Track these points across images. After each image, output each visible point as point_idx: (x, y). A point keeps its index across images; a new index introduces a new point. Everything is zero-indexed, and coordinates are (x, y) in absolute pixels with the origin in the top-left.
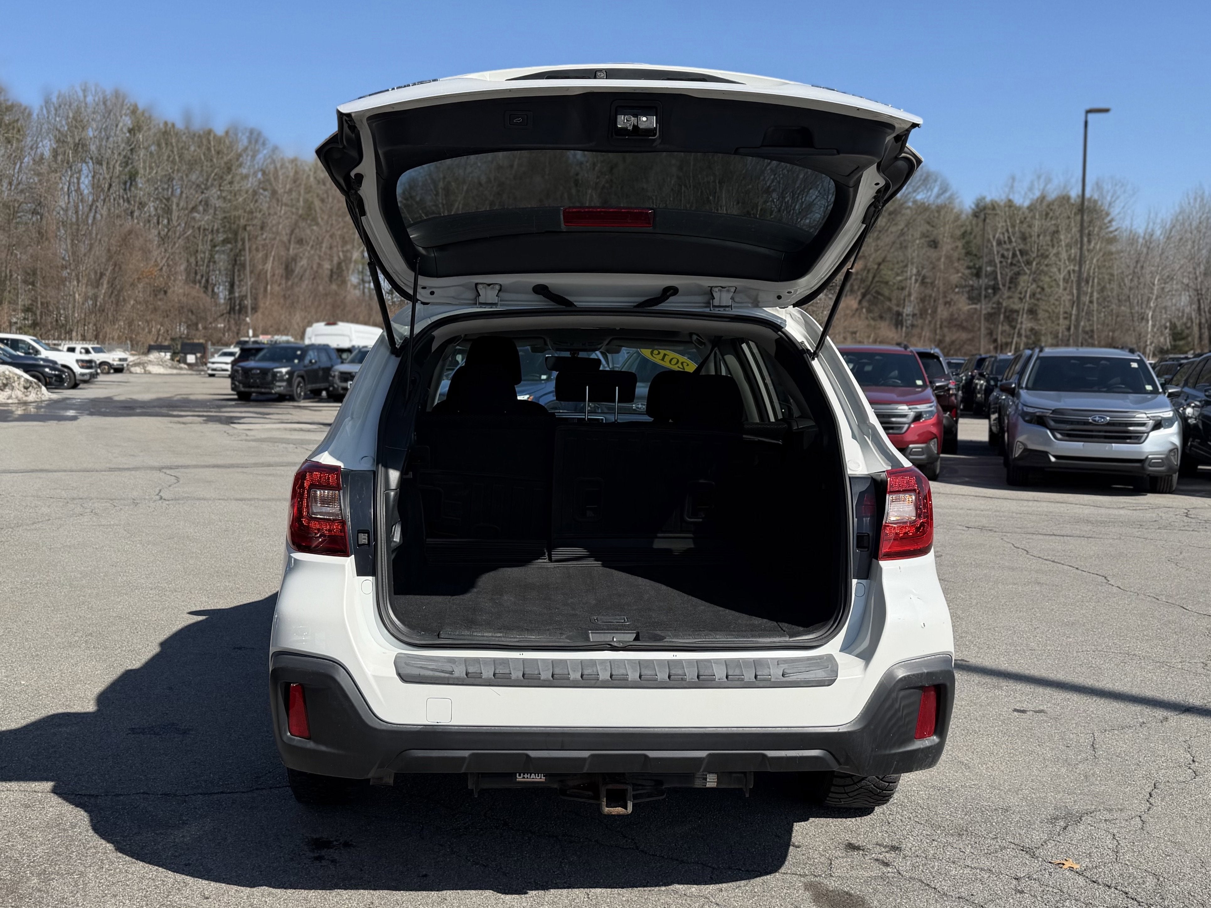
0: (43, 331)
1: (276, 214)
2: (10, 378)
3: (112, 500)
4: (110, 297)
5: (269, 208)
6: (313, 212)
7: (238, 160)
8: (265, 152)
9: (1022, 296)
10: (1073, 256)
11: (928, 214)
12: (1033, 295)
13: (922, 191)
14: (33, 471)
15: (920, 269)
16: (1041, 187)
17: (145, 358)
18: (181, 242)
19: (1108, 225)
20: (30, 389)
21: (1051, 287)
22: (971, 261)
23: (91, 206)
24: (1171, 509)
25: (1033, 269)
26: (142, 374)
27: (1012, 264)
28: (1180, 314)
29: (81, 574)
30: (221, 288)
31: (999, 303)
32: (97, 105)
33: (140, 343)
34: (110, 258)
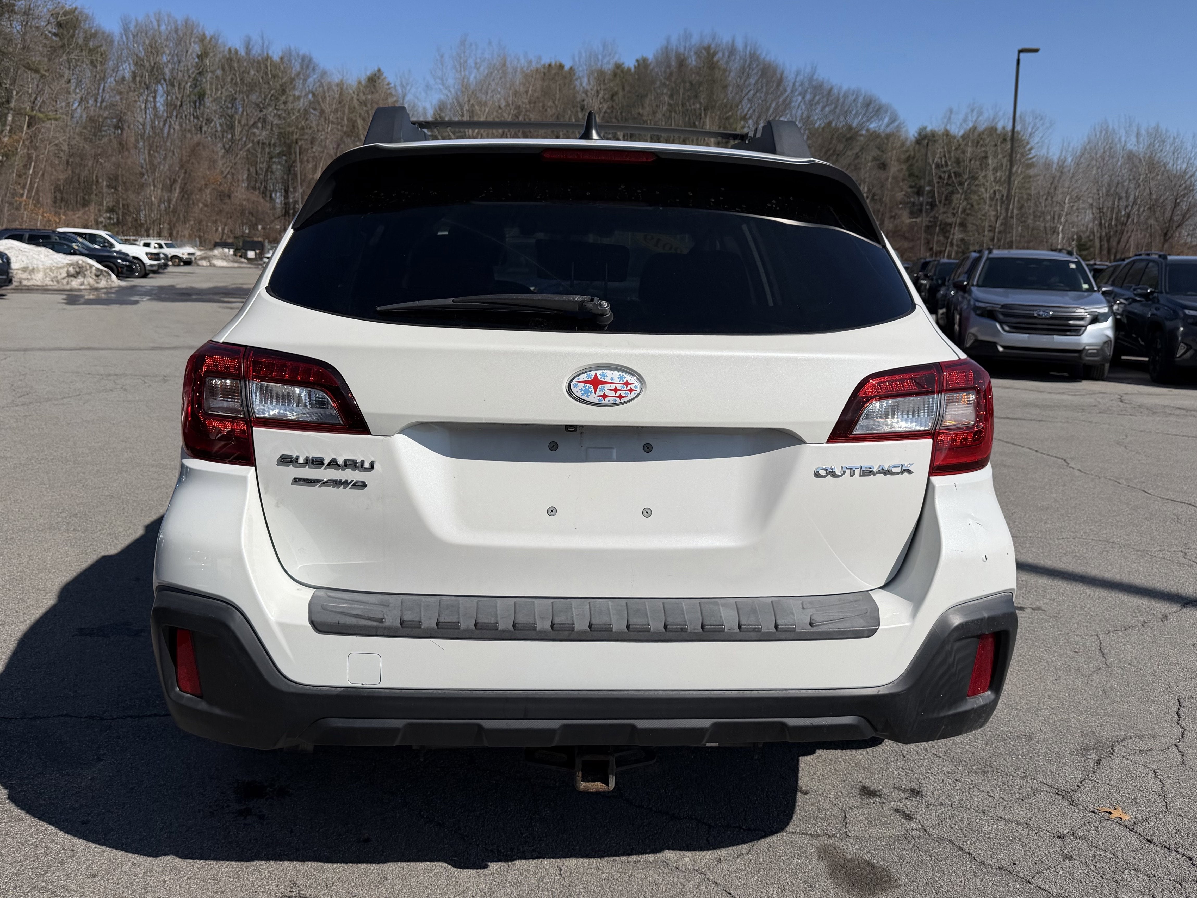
0: (125, 228)
1: (324, 130)
2: (83, 267)
3: (144, 376)
4: (181, 200)
5: (318, 125)
6: (356, 129)
7: (291, 83)
8: (315, 76)
9: (955, 211)
10: (998, 178)
11: (879, 140)
12: (964, 211)
13: (875, 120)
14: (81, 349)
15: (871, 187)
16: (974, 119)
17: (210, 253)
18: (242, 153)
19: (1028, 153)
20: (101, 277)
21: (979, 204)
22: (913, 181)
23: (166, 120)
24: (1106, 395)
25: (965, 189)
26: (207, 266)
27: (947, 184)
28: (1084, 229)
29: (90, 449)
30: (278, 194)
31: (935, 217)
32: (170, 33)
33: (207, 241)
34: (182, 167)
